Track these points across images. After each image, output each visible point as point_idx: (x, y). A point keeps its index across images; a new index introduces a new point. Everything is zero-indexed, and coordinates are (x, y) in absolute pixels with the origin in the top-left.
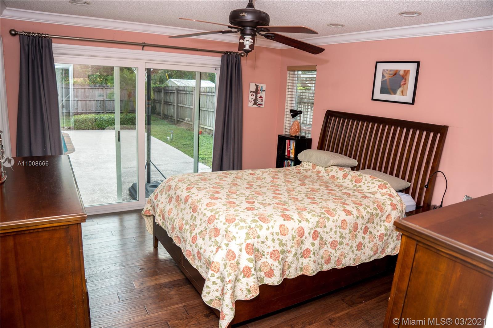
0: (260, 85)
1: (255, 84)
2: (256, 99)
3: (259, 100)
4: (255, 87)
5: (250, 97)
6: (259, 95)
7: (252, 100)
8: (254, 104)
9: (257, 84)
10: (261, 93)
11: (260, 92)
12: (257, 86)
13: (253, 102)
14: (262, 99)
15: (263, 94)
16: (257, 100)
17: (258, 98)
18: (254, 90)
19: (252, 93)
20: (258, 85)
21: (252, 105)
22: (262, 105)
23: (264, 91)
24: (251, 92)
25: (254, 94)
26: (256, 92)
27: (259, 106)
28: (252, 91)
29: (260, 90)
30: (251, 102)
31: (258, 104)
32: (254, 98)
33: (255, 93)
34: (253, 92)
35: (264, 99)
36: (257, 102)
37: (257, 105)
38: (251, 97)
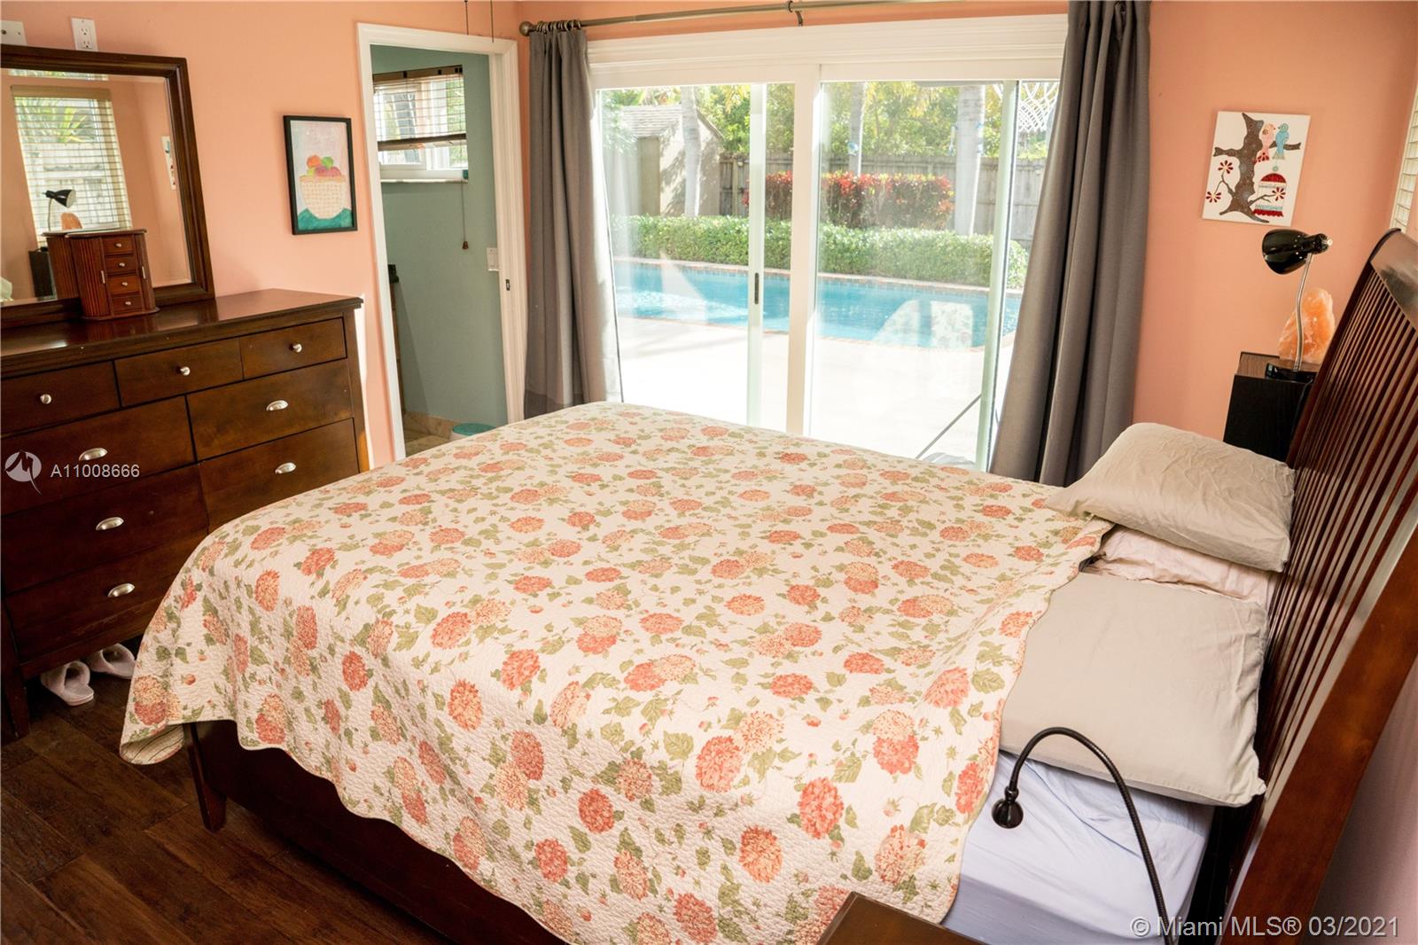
0: (1271, 121)
1: (1244, 115)
2: (1246, 184)
3: (1261, 189)
4: (1243, 131)
5: (1214, 176)
6: (1261, 169)
7: (1223, 189)
8: (1231, 208)
9: (1255, 117)
10: (1279, 156)
11: (1272, 152)
12: (1253, 127)
13: (1227, 200)
14: (1280, 185)
15: (1290, 164)
16: (1253, 192)
17: (1257, 179)
18: (1239, 145)
19: (1224, 158)
20: (1262, 122)
21: (1221, 214)
22: (1279, 214)
23: (1297, 147)
24: (1219, 152)
25: (1235, 161)
26: (1251, 151)
27: (1261, 217)
28: (1225, 148)
29: (1274, 145)
30: (1214, 196)
31: (1253, 207)
32: (1234, 178)
33: (1239, 158)
34: (1231, 153)
35: (1291, 187)
36: (1251, 198)
37: (1252, 214)
38: (1222, 178)
